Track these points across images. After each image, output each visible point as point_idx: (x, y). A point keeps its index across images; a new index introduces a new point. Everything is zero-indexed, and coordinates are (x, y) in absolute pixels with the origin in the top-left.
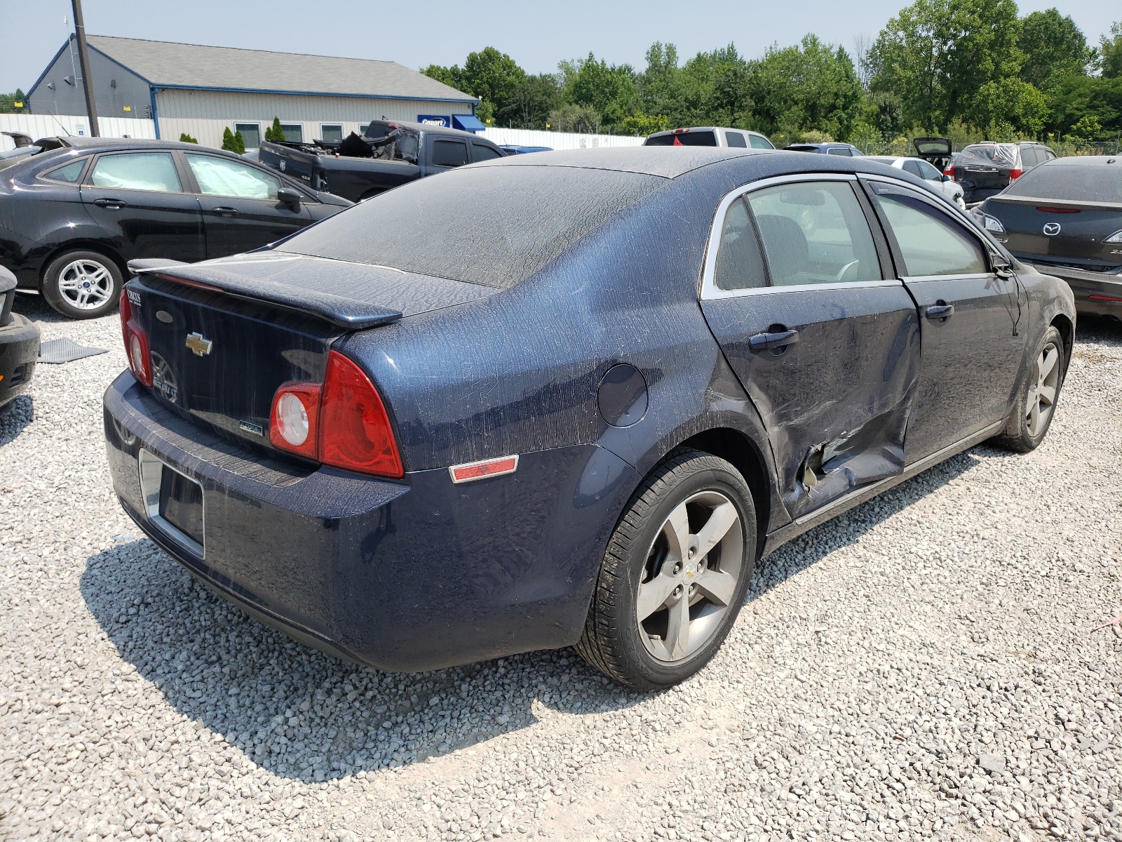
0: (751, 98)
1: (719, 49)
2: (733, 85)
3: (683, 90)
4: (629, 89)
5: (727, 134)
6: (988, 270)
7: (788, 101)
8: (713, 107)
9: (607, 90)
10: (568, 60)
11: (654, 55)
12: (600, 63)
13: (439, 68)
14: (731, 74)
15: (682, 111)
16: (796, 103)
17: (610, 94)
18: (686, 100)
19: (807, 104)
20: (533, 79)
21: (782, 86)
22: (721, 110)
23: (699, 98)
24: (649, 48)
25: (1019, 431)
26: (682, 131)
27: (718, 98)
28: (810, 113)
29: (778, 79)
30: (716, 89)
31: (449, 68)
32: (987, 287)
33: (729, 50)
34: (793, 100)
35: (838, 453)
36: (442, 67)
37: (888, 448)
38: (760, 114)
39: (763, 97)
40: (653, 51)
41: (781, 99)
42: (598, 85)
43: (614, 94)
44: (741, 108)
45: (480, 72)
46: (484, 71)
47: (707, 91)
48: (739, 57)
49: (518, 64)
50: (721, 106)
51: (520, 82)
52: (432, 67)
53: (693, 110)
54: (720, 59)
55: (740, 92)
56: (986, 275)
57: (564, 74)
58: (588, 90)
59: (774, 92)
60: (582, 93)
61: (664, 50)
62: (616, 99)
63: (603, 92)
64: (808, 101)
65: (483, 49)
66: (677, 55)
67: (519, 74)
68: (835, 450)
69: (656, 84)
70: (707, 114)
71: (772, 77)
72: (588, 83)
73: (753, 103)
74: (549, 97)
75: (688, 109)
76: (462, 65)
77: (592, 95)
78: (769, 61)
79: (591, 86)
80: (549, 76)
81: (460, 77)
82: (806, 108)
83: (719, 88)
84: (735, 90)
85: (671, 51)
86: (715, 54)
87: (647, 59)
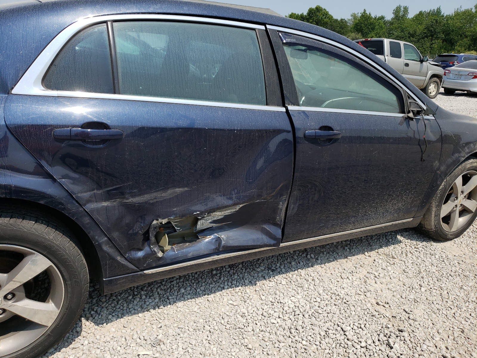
0: (443, 33)
1: (432, 10)
2: (434, 27)
3: (408, 28)
4: (381, 27)
5: (390, 42)
6: (403, 112)
7: (463, 36)
8: (422, 37)
9: (370, 27)
10: (356, 13)
11: (397, 11)
12: (368, 14)
13: (295, 14)
14: (435, 21)
15: (406, 39)
16: (466, 37)
17: (371, 29)
18: (409, 33)
19: (472, 38)
20: (337, 20)
21: (460, 28)
22: (426, 39)
23: (416, 32)
24: (395, 8)
25: (433, 227)
26: (368, 40)
27: (425, 33)
28: (473, 43)
29: (458, 24)
30: (425, 28)
31: (300, 14)
32: (401, 124)
33: (437, 10)
34: (465, 35)
35: (214, 225)
36: (297, 14)
37: (265, 226)
38: (446, 42)
39: (449, 33)
40: (397, 9)
41: (459, 34)
42: (366, 25)
43: (373, 29)
44: (437, 38)
45: (313, 16)
46: (315, 16)
47: (420, 29)
48: (442, 14)
49: (330, 13)
50: (427, 37)
51: (330, 22)
52: (292, 13)
53: (411, 38)
54: (432, 14)
55: (438, 30)
56: (401, 115)
57: (353, 19)
58: (361, 27)
59: (456, 31)
60: (358, 28)
61: (402, 9)
62: (374, 31)
63: (368, 28)
64: (473, 36)
65: (315, 7)
66: (408, 11)
67: (330, 18)
68: (211, 223)
69: (396, 25)
70: (418, 41)
71: (456, 23)
72: (361, 23)
73: (443, 36)
74: (343, 29)
75: (409, 37)
76: (305, 13)
77: (363, 29)
78: (455, 16)
79: (363, 25)
80: (344, 19)
81: (304, 19)
82: (471, 39)
83: (427, 28)
84: (435, 29)
85: (406, 9)
86: (430, 12)
87: (393, 13)
